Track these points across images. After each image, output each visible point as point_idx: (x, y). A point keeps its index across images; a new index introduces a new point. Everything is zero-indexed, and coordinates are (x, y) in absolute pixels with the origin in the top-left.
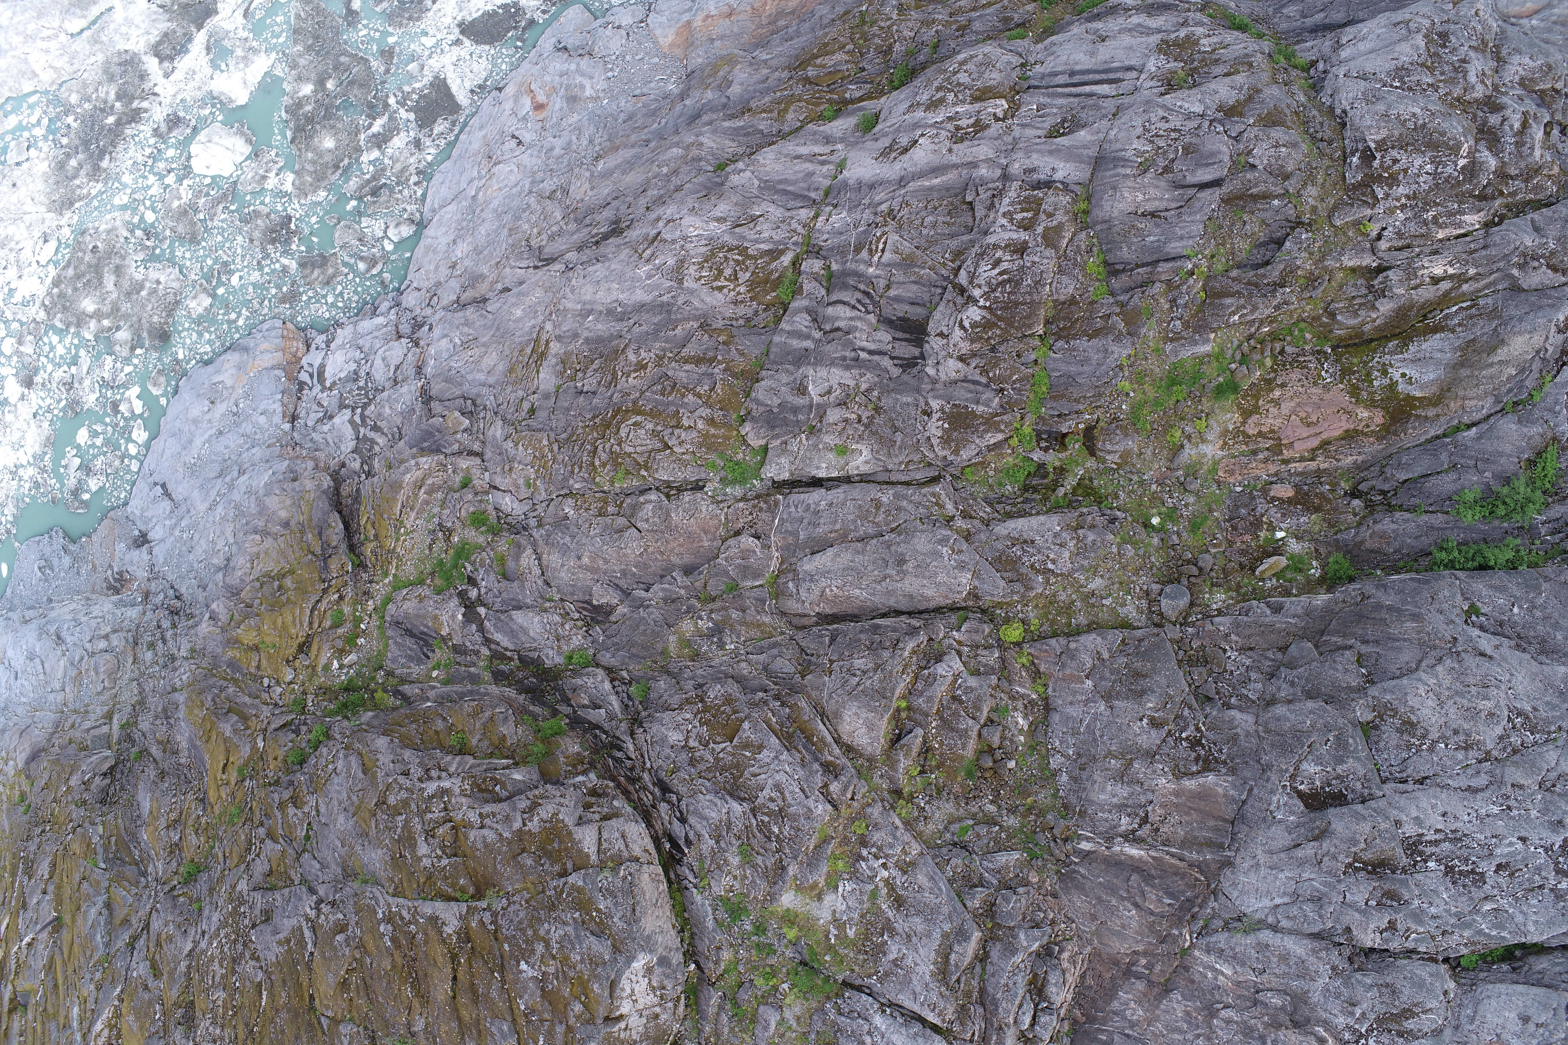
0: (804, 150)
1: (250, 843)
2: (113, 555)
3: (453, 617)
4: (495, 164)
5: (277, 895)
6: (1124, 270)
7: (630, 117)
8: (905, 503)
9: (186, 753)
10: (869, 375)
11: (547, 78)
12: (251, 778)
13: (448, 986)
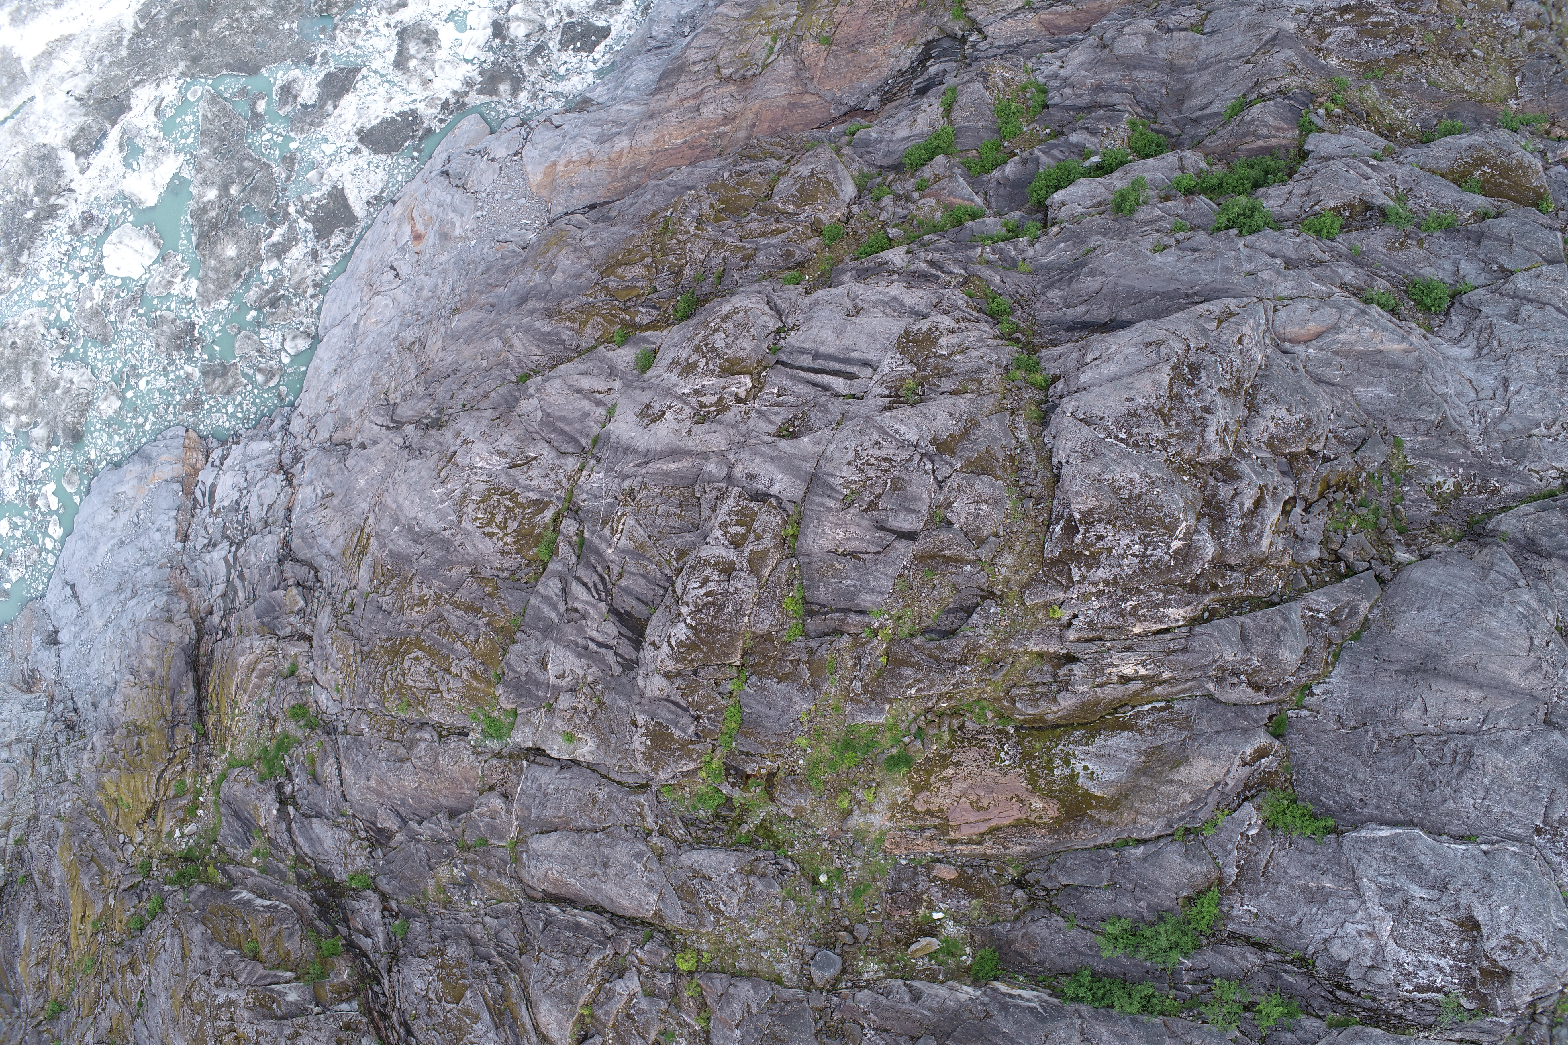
0: (586, 383)
1: (99, 997)
2: (29, 647)
3: (269, 811)
4: (377, 294)
6: (818, 613)
7: (488, 269)
8: (614, 806)
9: (58, 892)
10: (594, 669)
11: (427, 206)
12: (103, 933)
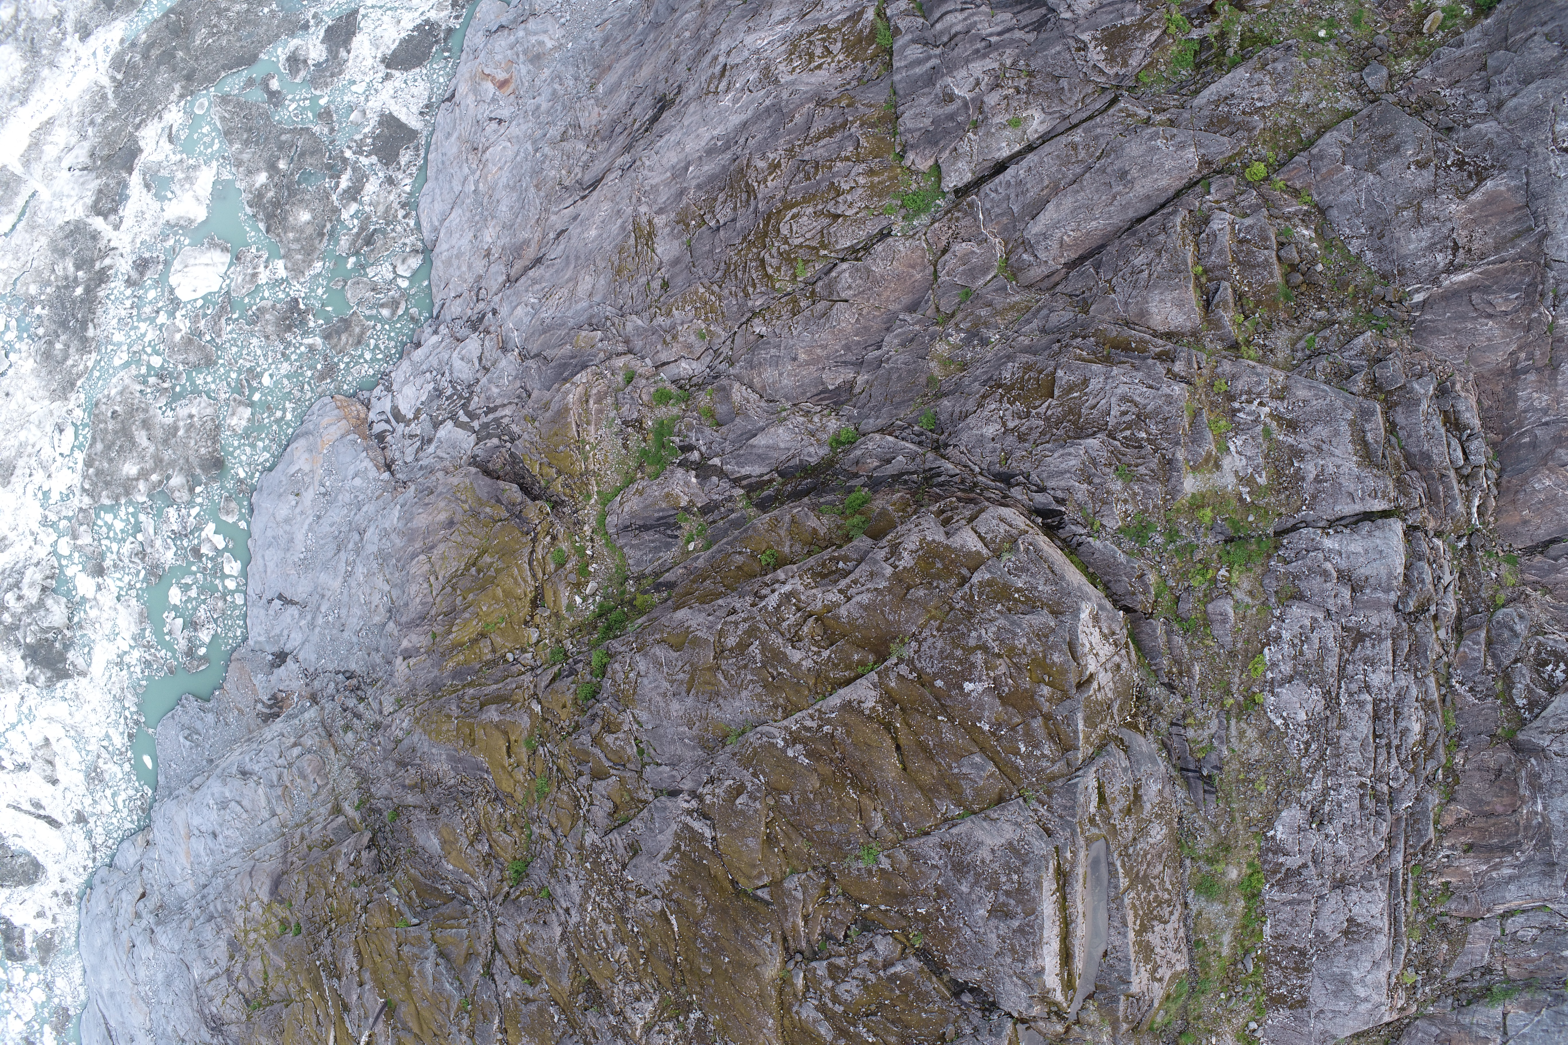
1: (577, 799)
2: (254, 691)
4: (484, 152)
5: (636, 823)
7: (606, 40)
8: (1098, 131)
9: (453, 773)
10: (1008, 52)
11: (498, 57)
12: (543, 744)
13: (894, 759)
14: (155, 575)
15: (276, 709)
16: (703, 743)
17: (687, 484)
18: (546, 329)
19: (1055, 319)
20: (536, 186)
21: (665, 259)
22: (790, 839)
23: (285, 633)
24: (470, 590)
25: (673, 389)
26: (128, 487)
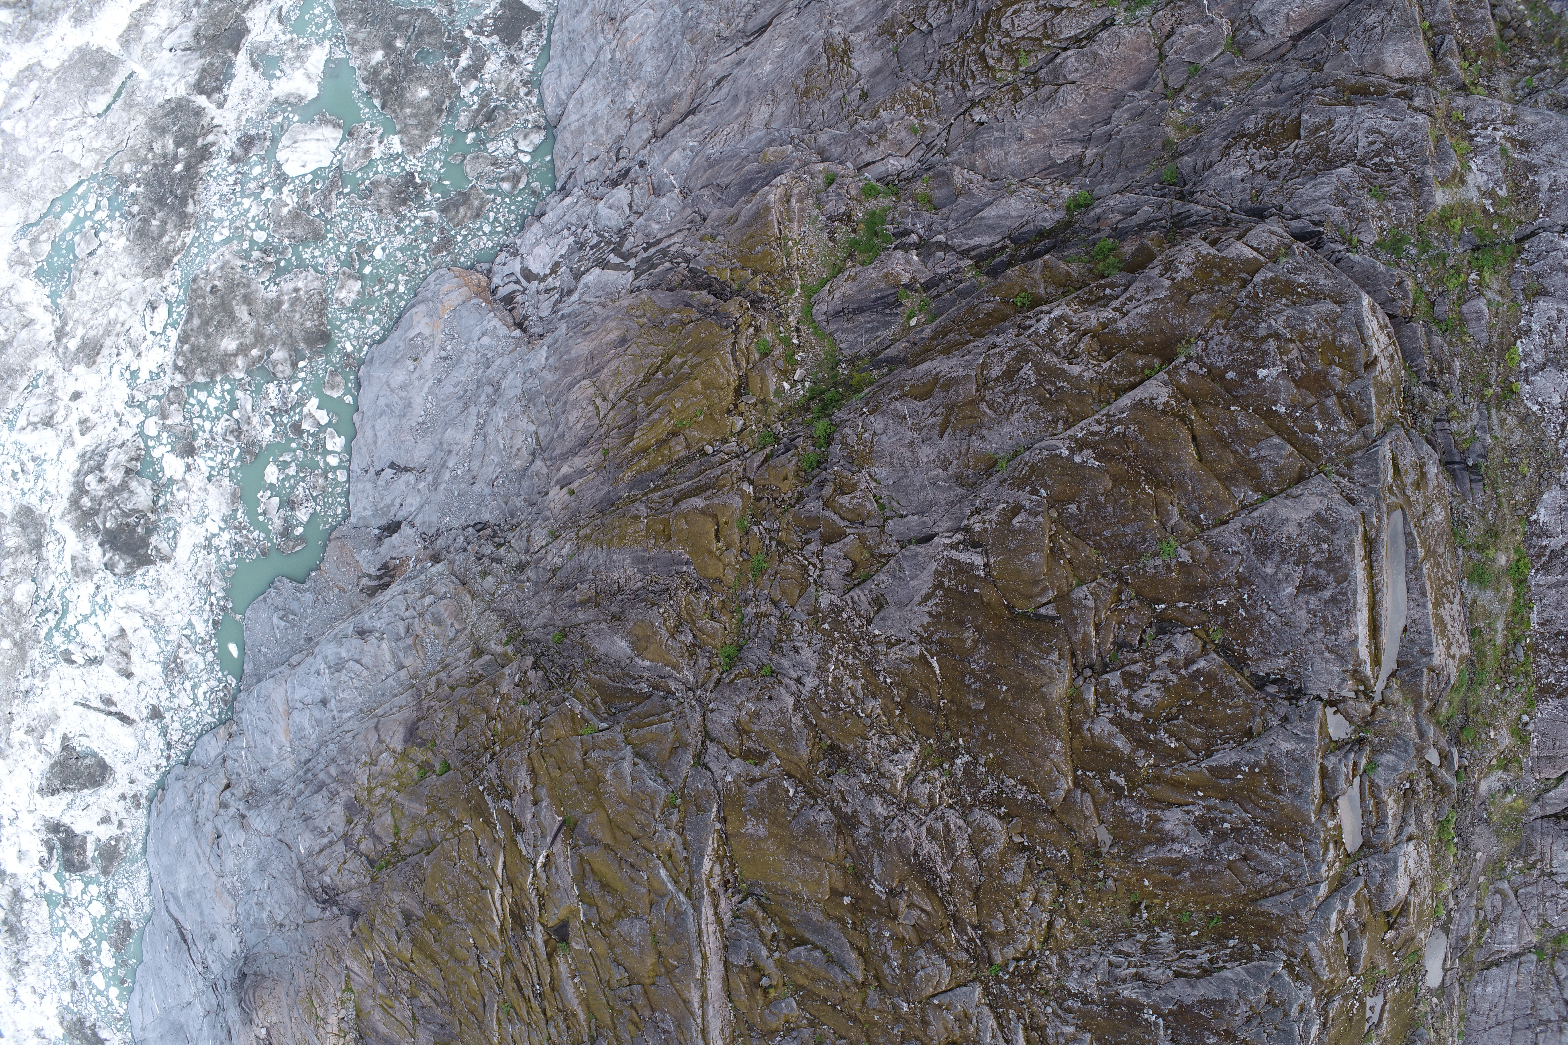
1: (805, 568)
2: (358, 566)
5: (881, 577)
12: (756, 524)
13: (1192, 450)
14: (250, 452)
15: (387, 579)
16: (960, 480)
17: (909, 262)
18: (712, 163)
19: (1288, 80)
20: (691, 41)
21: (864, 71)
22: (1076, 548)
23: (398, 501)
24: (656, 394)
25: (879, 186)
26: (225, 363)
